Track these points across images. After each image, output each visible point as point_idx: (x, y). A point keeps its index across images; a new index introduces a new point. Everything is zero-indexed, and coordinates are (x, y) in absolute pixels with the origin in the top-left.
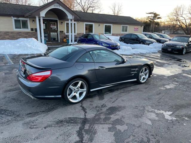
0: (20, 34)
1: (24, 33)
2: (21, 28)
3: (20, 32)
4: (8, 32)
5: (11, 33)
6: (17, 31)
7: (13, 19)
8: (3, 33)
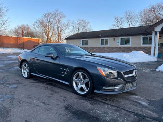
0: (146, 49)
1: (149, 48)
2: (147, 44)
3: (146, 47)
4: (136, 47)
5: (138, 48)
6: (143, 46)
7: (142, 37)
8: (133, 48)
